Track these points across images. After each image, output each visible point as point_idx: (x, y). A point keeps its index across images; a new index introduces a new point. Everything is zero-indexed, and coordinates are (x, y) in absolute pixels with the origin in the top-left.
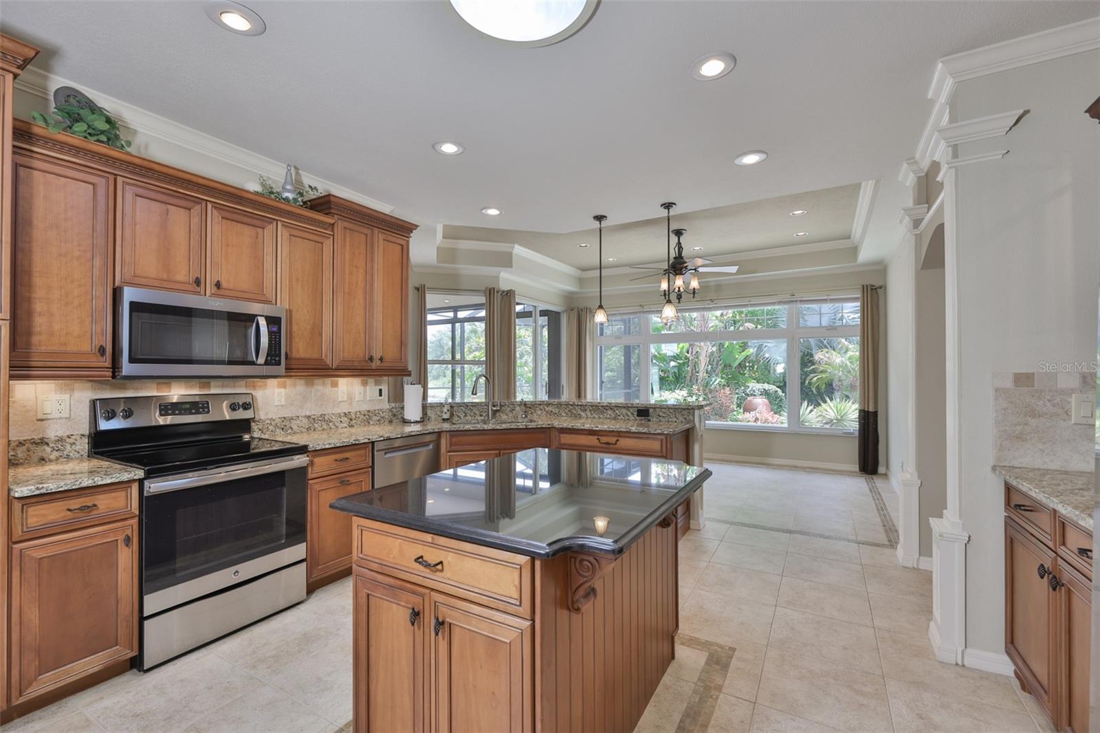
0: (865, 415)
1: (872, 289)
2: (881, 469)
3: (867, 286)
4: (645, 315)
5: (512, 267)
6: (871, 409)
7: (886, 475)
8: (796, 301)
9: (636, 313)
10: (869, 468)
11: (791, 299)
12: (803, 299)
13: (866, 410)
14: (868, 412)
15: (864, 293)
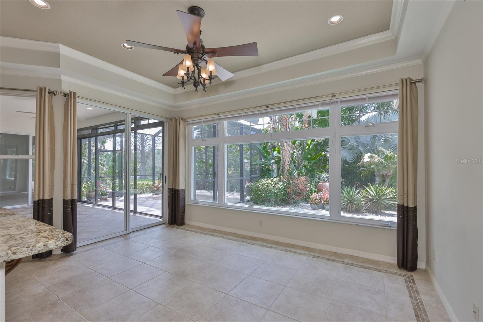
0: (404, 210)
1: (411, 83)
2: (421, 264)
3: (406, 80)
4: (221, 121)
5: (59, 67)
6: (411, 205)
7: (425, 272)
8: (337, 102)
9: (214, 120)
10: (409, 265)
11: (332, 101)
12: (344, 99)
13: (405, 205)
14: (407, 207)
15: (403, 87)
